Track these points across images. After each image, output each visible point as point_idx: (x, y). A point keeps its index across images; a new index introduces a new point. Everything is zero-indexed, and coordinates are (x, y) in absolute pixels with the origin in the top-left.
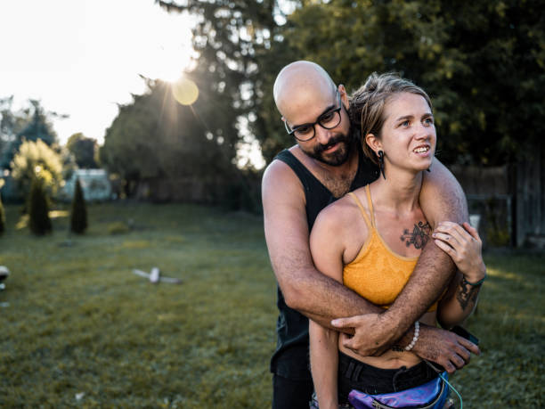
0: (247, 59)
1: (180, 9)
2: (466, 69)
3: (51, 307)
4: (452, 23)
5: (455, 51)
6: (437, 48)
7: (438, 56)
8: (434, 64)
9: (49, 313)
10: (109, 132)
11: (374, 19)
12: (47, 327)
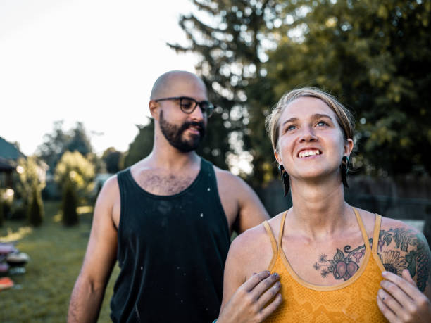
0: (235, 89)
1: (185, 50)
2: (412, 95)
3: (54, 290)
4: (401, 55)
5: (401, 79)
6: (386, 77)
7: (387, 84)
8: (385, 89)
9: (51, 296)
10: (132, 146)
11: (332, 54)
12: (43, 310)
